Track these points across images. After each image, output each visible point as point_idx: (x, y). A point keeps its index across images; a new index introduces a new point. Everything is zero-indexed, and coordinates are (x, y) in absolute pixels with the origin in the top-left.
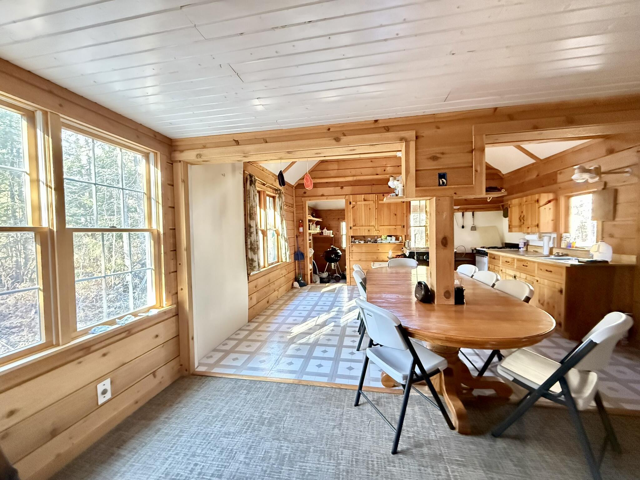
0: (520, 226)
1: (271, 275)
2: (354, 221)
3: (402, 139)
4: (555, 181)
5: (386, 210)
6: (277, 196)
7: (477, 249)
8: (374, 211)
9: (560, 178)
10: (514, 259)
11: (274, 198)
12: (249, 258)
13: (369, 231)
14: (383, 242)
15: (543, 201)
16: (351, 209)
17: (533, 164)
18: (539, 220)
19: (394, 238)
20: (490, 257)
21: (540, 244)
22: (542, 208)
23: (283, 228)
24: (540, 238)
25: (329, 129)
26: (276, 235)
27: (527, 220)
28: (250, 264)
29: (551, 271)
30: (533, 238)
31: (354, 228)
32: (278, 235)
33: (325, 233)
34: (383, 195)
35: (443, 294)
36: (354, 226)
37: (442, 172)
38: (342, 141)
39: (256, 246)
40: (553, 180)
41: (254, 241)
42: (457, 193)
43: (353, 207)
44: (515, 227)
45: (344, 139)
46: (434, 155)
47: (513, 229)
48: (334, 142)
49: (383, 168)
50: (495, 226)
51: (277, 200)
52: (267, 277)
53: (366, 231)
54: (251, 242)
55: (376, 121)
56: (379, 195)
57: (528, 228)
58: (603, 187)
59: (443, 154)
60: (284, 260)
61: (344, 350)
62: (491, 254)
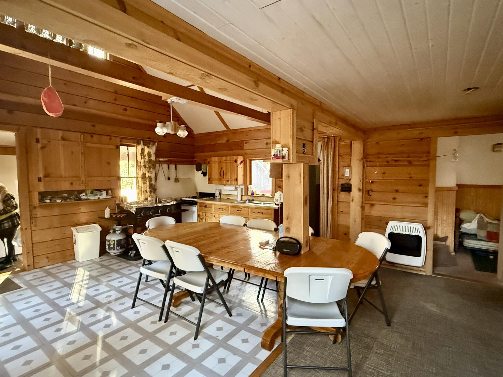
0: (220, 179)
2: (45, 168)
3: (291, 106)
4: (242, 148)
7: (183, 199)
8: (78, 156)
9: (246, 146)
10: (228, 206)
13: (71, 183)
15: (239, 162)
16: (40, 151)
17: (224, 131)
20: (200, 206)
22: (239, 166)
25: (250, 66)
27: (226, 174)
29: (262, 213)
31: (47, 179)
35: (305, 244)
36: (46, 177)
37: (304, 142)
38: (260, 87)
40: (241, 147)
43: (42, 148)
44: (215, 180)
47: (213, 182)
49: (83, 99)
53: (68, 183)
55: (279, 79)
56: (85, 134)
57: (228, 181)
62: (200, 203)
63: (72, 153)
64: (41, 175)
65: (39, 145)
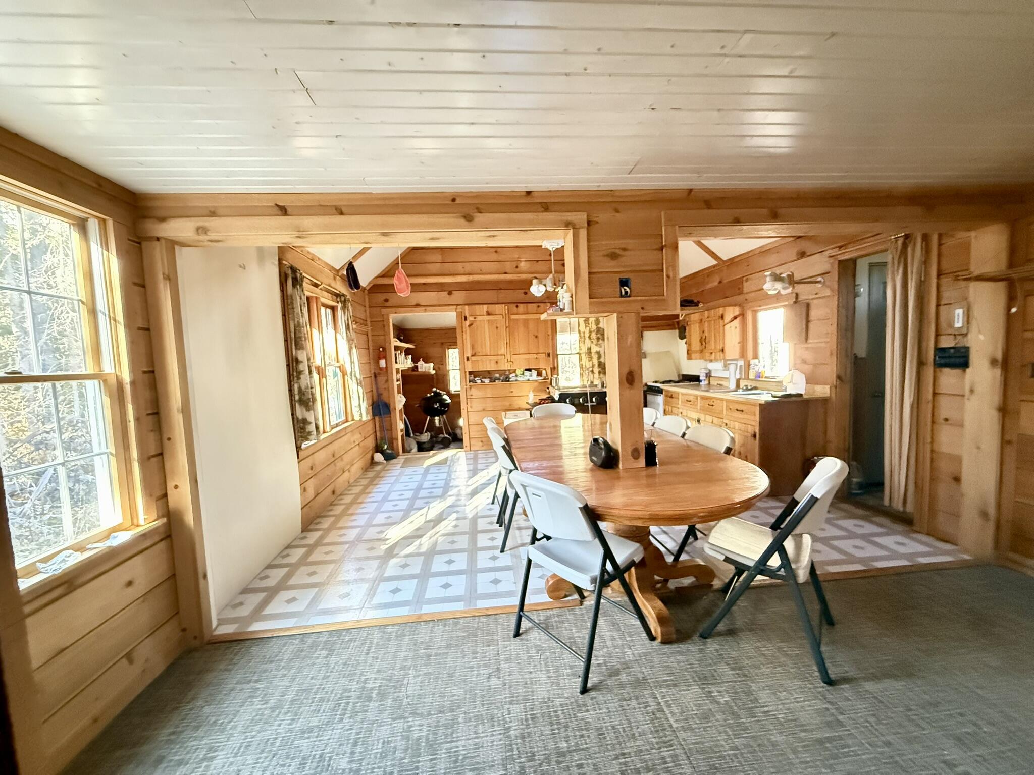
0: (701, 351)
1: (335, 446)
2: (473, 347)
3: (568, 225)
4: (741, 292)
5: (521, 329)
6: (340, 305)
7: (649, 384)
8: (503, 331)
9: (747, 286)
10: (696, 397)
11: (333, 309)
12: (298, 418)
13: (497, 362)
14: (519, 379)
15: (728, 318)
16: (468, 328)
17: (714, 266)
18: (724, 343)
19: (534, 373)
20: (666, 396)
21: (725, 374)
22: (727, 327)
23: (352, 362)
24: (726, 367)
25: (454, 200)
26: (340, 374)
27: (709, 342)
28: (301, 429)
29: (742, 411)
30: (716, 367)
31: (474, 358)
32: (344, 374)
33: (422, 368)
34: (517, 306)
35: (630, 453)
36: (472, 356)
37: (624, 276)
38: (476, 220)
39: (310, 396)
40: (739, 289)
41: (307, 388)
42: (645, 307)
43: (470, 326)
44: (696, 352)
45: (480, 218)
46: (613, 250)
47: (693, 356)
48: (463, 221)
49: (515, 264)
50: (669, 352)
51: (340, 313)
52: (331, 449)
53: (493, 362)
54: (300, 388)
55: (529, 193)
56: (510, 305)
57: (711, 353)
58: (794, 300)
59: (625, 249)
60: (357, 418)
61: (480, 555)
62: (667, 391)
63: (497, 328)
64: (469, 355)
65: (467, 323)
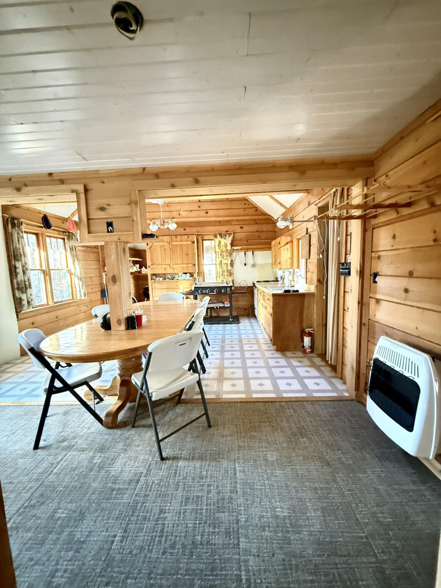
0: (275, 263)
1: (59, 313)
2: (152, 260)
3: (73, 191)
5: (179, 249)
6: (66, 237)
8: (168, 251)
11: (64, 239)
12: (17, 297)
13: (165, 269)
14: (179, 278)
15: (283, 243)
16: (149, 250)
17: (285, 212)
18: (281, 259)
19: (188, 275)
20: (257, 290)
22: (282, 249)
23: (75, 268)
25: (10, 180)
26: (68, 275)
27: (277, 258)
28: (18, 303)
31: (152, 266)
32: (71, 274)
33: (144, 271)
34: (176, 237)
35: (116, 322)
37: (109, 220)
39: (24, 286)
41: (22, 281)
42: (120, 238)
43: (150, 248)
46: (102, 206)
47: (273, 266)
50: (270, 263)
51: (66, 241)
52: (54, 314)
53: (163, 269)
54: (18, 283)
55: (50, 174)
56: (172, 237)
57: (277, 265)
58: (306, 232)
59: (109, 205)
60: (79, 298)
62: (257, 287)
63: (165, 249)
64: (150, 265)
